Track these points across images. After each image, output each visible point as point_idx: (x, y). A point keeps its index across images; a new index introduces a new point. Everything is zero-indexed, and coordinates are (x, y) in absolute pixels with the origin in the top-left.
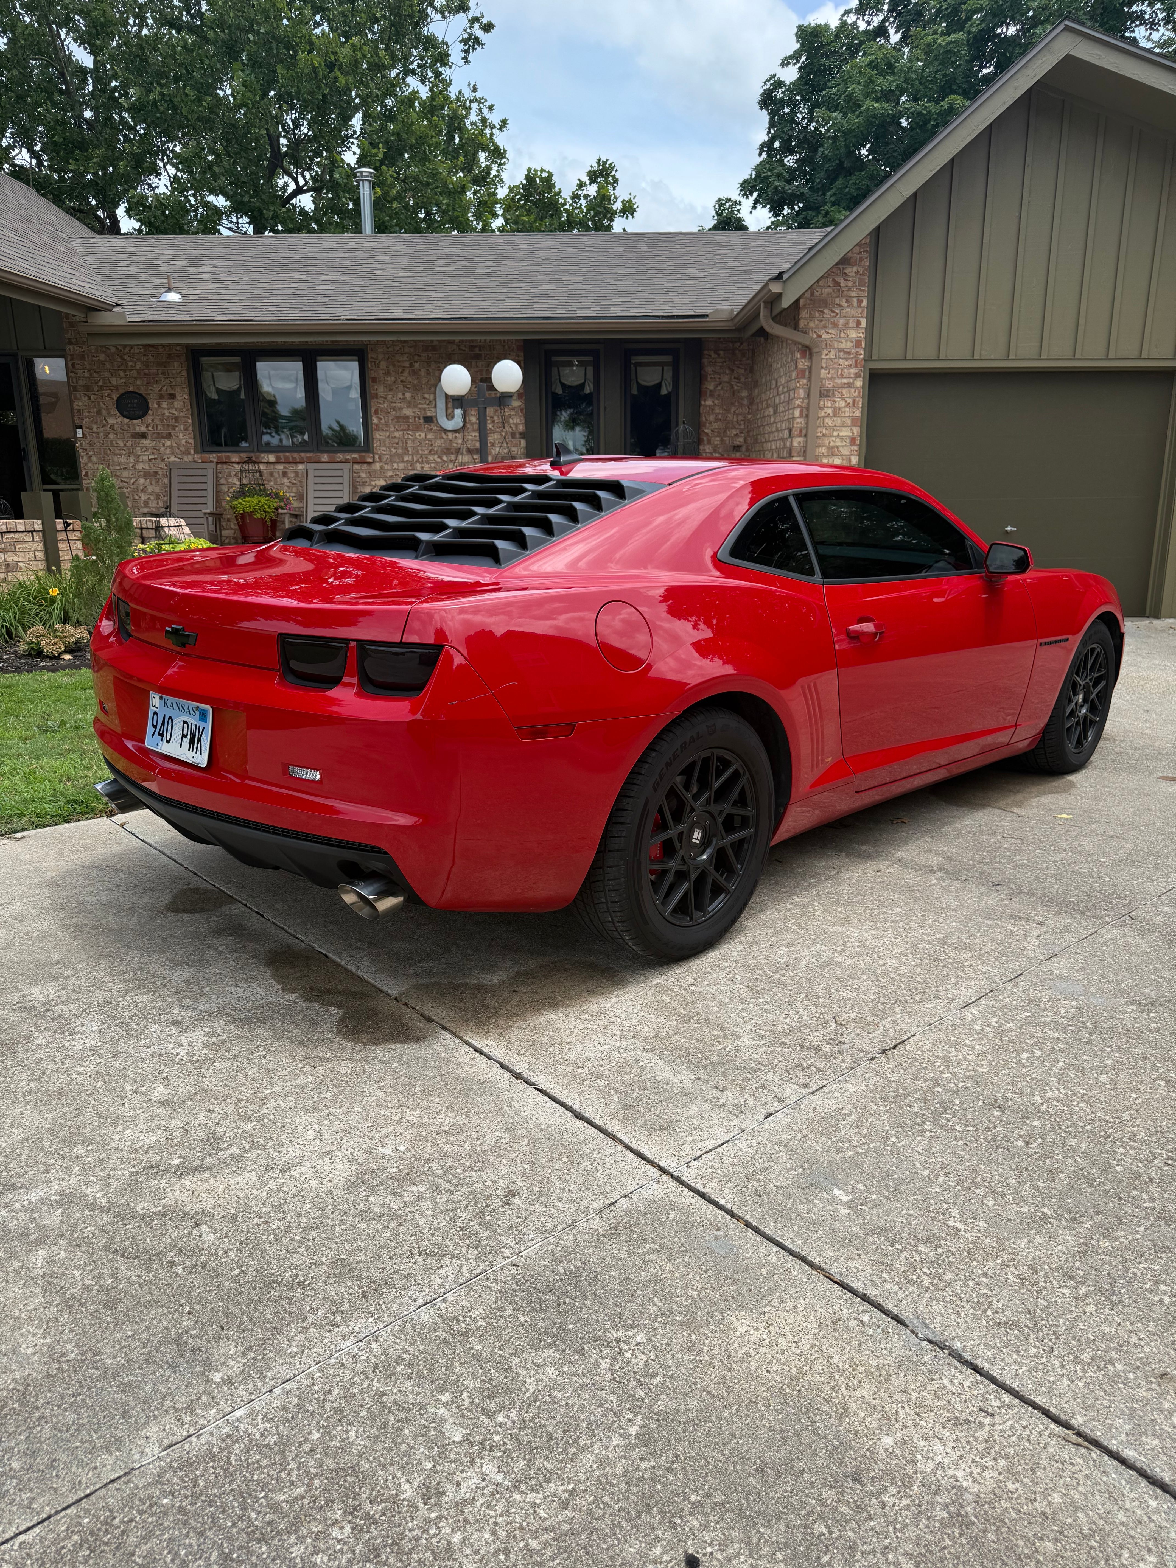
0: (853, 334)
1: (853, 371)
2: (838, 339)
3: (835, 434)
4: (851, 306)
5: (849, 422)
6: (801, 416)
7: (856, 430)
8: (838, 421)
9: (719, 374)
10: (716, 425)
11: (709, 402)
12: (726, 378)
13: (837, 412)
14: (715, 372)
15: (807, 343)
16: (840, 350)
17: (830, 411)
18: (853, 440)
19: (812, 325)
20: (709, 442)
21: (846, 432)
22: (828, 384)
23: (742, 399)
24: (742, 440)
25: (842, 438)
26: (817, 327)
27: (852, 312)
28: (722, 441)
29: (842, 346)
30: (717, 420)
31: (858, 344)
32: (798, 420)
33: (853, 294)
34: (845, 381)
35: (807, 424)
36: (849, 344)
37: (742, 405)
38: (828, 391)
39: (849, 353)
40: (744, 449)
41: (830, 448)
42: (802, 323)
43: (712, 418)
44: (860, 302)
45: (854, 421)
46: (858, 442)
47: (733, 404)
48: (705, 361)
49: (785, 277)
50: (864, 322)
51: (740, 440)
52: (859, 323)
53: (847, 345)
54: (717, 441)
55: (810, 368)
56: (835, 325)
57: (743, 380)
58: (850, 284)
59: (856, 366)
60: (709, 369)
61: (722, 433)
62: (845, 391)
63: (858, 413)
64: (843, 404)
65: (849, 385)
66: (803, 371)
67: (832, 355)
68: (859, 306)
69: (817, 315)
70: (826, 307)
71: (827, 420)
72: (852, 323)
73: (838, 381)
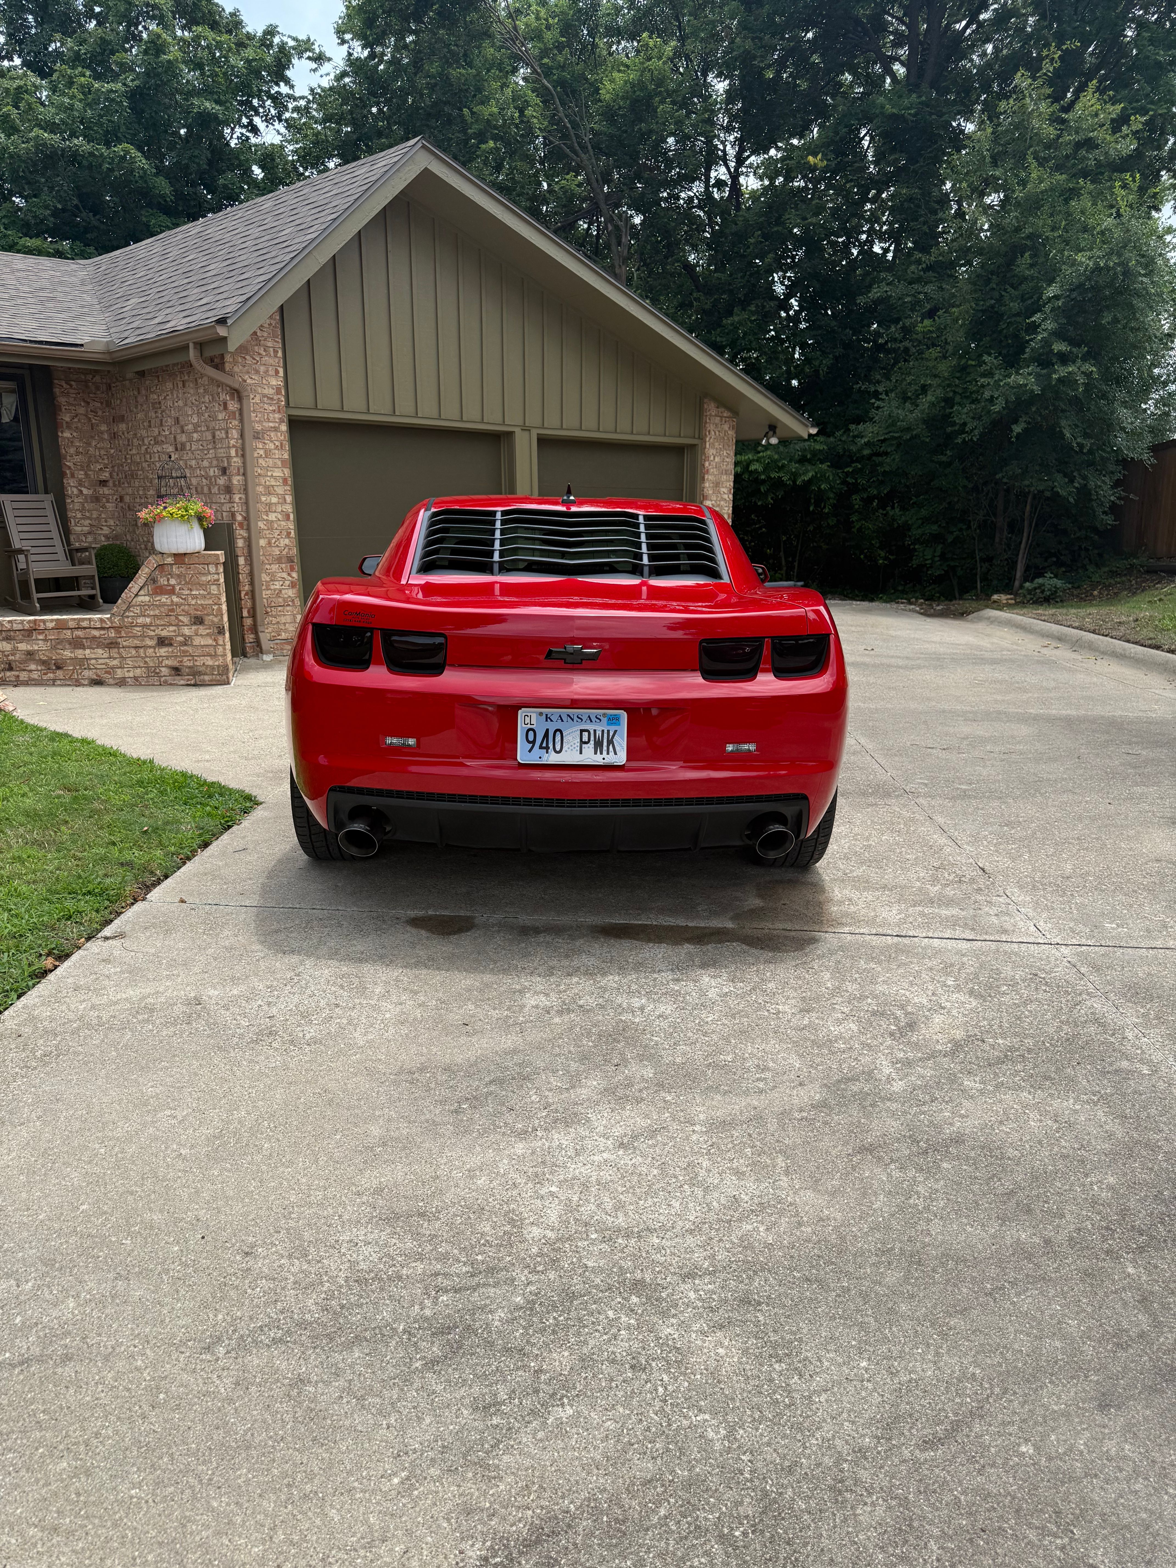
0: (274, 382)
1: (277, 416)
2: (261, 385)
3: (269, 474)
4: (268, 355)
5: (279, 463)
6: (237, 455)
7: (287, 472)
8: (270, 462)
9: (75, 405)
10: (78, 459)
11: (67, 434)
12: (82, 410)
13: (268, 454)
14: (69, 404)
15: (236, 386)
16: (264, 396)
17: (262, 452)
18: (285, 481)
19: (236, 369)
20: (73, 476)
21: (278, 473)
22: (258, 427)
23: (102, 433)
24: (107, 475)
25: (275, 478)
26: (241, 372)
27: (271, 361)
28: (86, 474)
29: (266, 392)
30: (78, 453)
31: (278, 392)
32: (235, 459)
33: (270, 344)
34: (271, 425)
35: (244, 463)
36: (271, 391)
37: (103, 439)
38: (258, 433)
39: (272, 399)
40: (111, 484)
41: (267, 487)
42: (227, 367)
43: (72, 450)
44: (276, 352)
45: (283, 462)
46: (290, 482)
47: (92, 437)
48: (57, 391)
49: (230, 322)
50: (281, 371)
51: (105, 475)
52: (277, 372)
53: (270, 391)
54: (81, 475)
55: (241, 411)
56: (257, 372)
57: (100, 413)
58: (265, 334)
59: (279, 412)
60: (62, 400)
61: (86, 467)
62: (272, 434)
63: (286, 456)
64: (272, 446)
65: (276, 429)
66: (234, 413)
67: (257, 400)
68: (276, 356)
69: (240, 360)
70: (247, 354)
71: (261, 461)
72: (272, 372)
73: (266, 424)
